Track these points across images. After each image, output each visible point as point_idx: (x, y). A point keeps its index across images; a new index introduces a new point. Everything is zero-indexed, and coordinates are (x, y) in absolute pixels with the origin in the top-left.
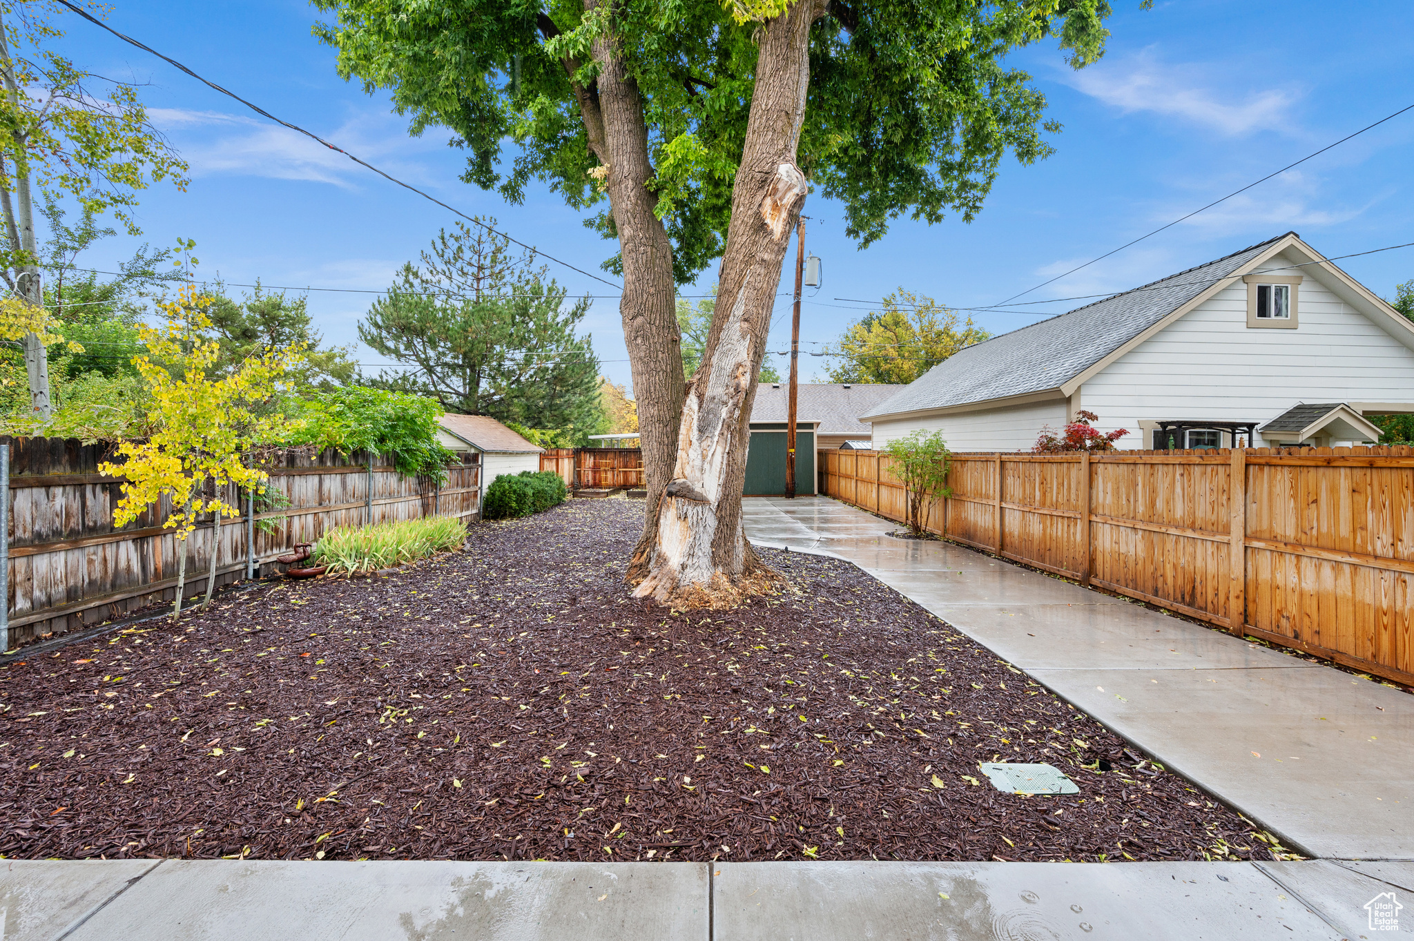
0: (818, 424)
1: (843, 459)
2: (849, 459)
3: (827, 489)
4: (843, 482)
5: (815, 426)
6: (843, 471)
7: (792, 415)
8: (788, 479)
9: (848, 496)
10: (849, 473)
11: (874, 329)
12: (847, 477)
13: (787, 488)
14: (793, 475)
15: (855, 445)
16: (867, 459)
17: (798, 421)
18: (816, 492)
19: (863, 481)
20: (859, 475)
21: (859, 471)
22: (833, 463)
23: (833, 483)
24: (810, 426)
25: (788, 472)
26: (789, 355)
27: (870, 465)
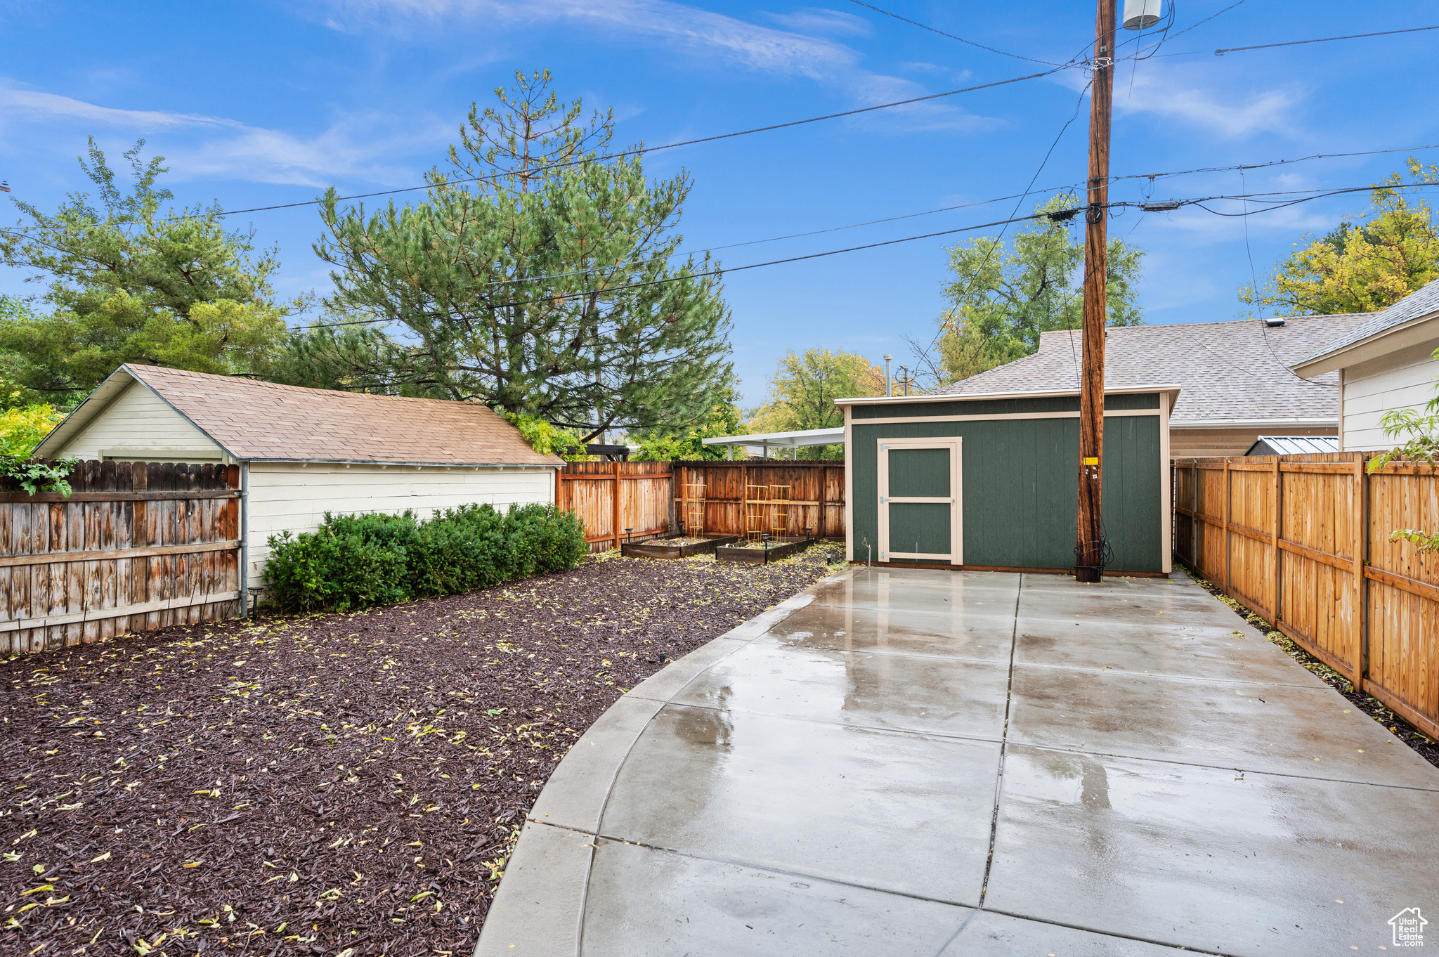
0: (1174, 395)
1: (1240, 482)
2: (1257, 484)
3: (1201, 561)
4: (1239, 549)
5: (1164, 403)
6: (1239, 517)
7: (1093, 370)
8: (1082, 532)
9: (1255, 590)
10: (1257, 524)
11: (1351, 248)
12: (1254, 536)
13: (1080, 557)
14: (1094, 525)
15: (1283, 446)
16: (1317, 484)
17: (1111, 385)
18: (1167, 566)
19: (1302, 556)
20: (1290, 533)
21: (1290, 521)
22: (1214, 497)
23: (1214, 545)
24: (1151, 399)
25: (1082, 515)
26: (1081, 218)
27: (1330, 505)
